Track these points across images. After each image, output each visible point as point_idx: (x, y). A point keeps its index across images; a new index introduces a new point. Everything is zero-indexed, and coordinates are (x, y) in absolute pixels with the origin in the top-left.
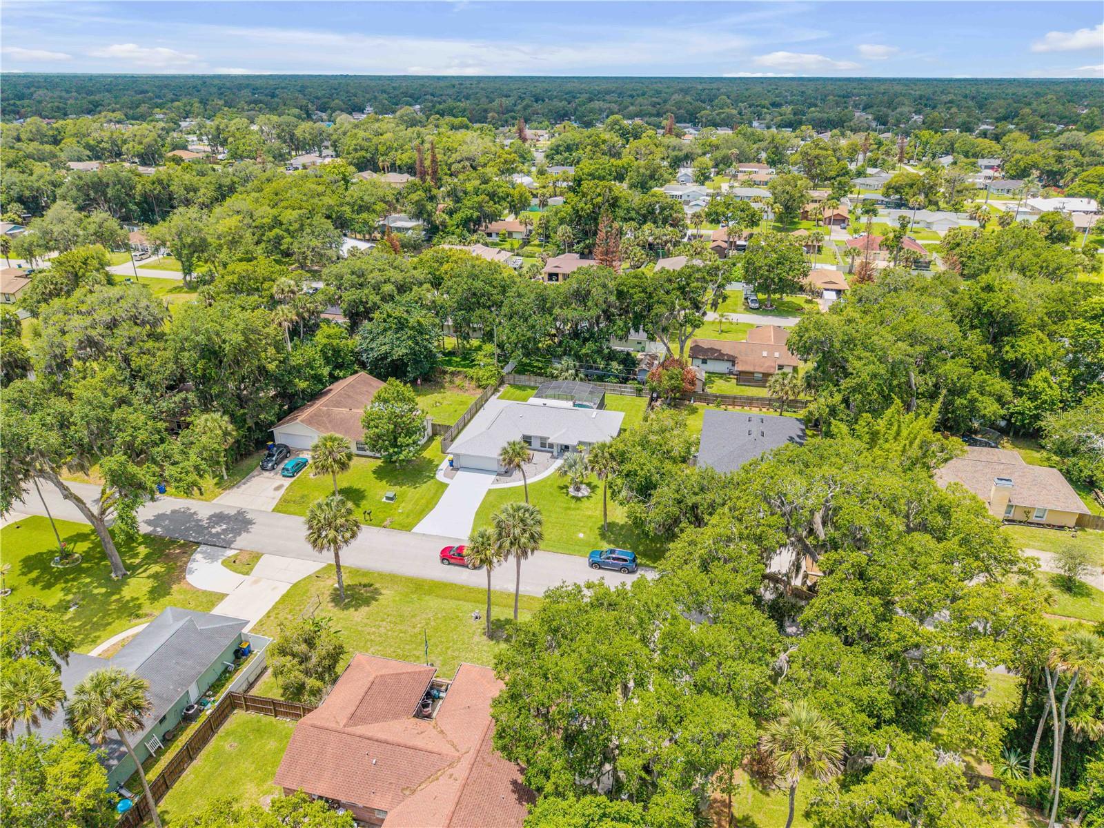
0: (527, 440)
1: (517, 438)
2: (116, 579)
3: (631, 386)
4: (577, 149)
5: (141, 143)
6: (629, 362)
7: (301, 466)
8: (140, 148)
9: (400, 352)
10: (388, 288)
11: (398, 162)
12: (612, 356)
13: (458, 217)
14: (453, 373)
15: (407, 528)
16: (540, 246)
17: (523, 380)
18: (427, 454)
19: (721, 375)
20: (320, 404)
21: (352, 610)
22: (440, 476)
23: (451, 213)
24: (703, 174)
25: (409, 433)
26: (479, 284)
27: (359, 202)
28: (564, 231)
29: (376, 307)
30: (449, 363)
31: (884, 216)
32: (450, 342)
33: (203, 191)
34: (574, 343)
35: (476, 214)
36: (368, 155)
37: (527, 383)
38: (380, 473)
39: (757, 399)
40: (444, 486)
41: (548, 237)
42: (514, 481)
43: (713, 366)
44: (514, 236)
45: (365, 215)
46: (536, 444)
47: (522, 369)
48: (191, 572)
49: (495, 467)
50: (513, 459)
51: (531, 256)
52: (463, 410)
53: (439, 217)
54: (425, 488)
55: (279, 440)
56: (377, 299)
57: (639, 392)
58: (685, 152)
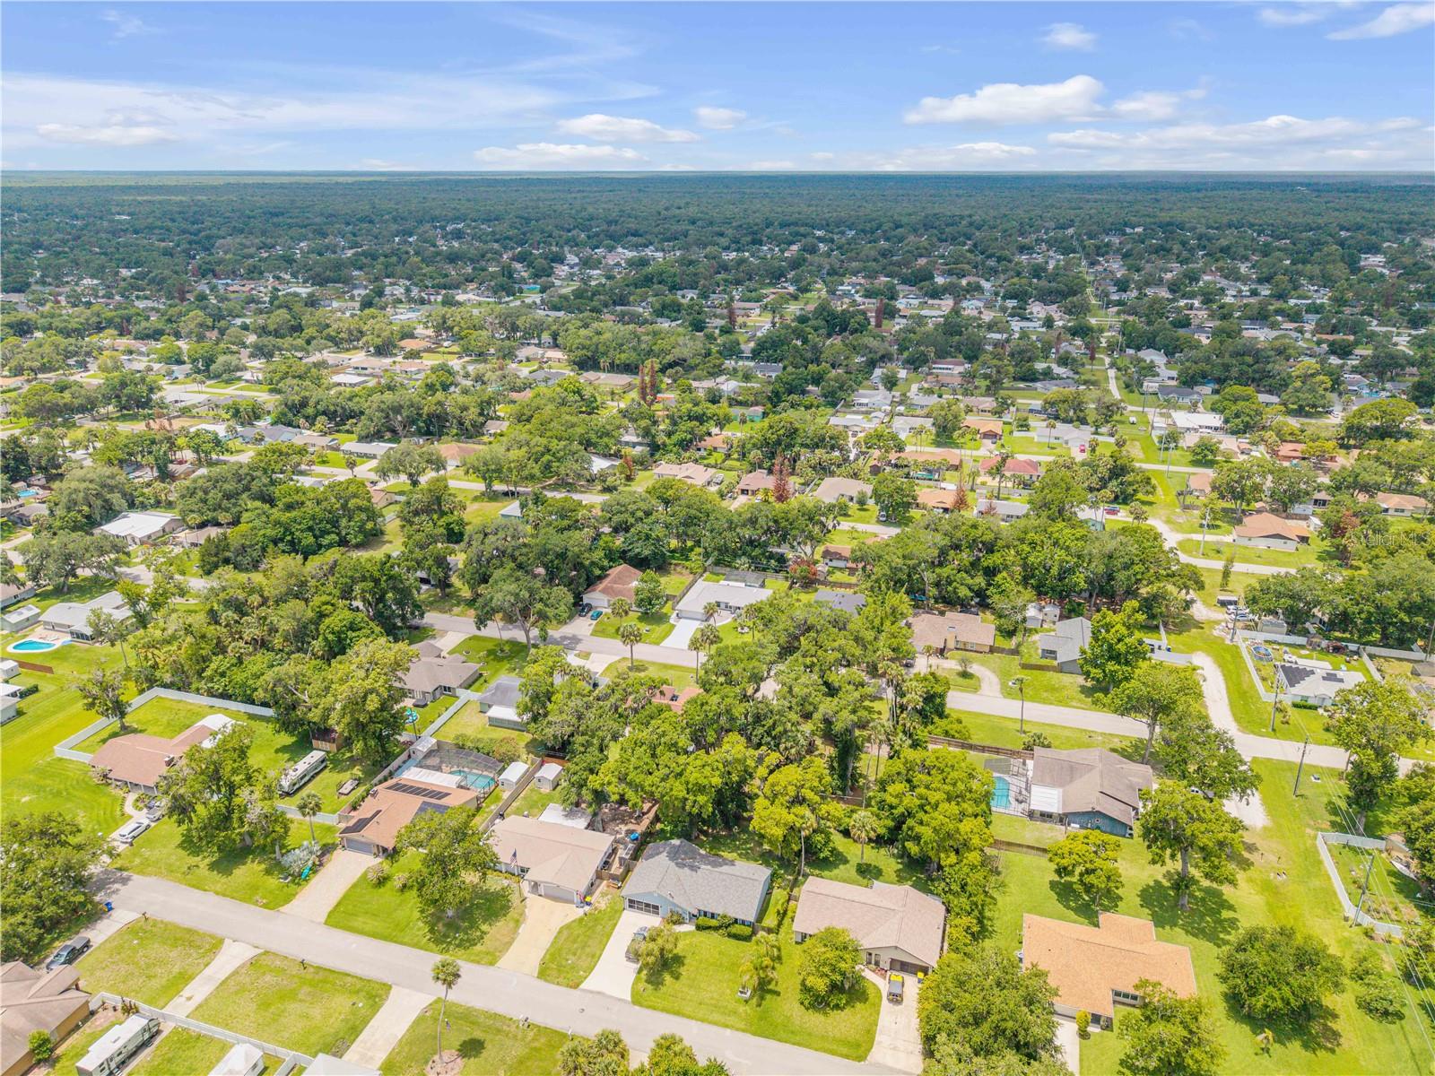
0: (718, 604)
1: (713, 601)
3: (782, 574)
5: (379, 336)
6: (782, 560)
7: (599, 614)
8: (378, 341)
9: (646, 552)
10: (640, 514)
11: (617, 362)
12: (771, 556)
13: (675, 438)
14: (675, 564)
15: (658, 644)
16: (738, 460)
17: (718, 569)
18: (664, 610)
19: (841, 569)
20: (605, 582)
22: (672, 621)
23: (669, 434)
25: (658, 598)
26: (693, 512)
28: (755, 455)
29: (632, 525)
30: (673, 558)
32: (674, 543)
33: (472, 410)
34: (748, 548)
35: (689, 436)
36: (589, 354)
37: (720, 571)
38: (640, 619)
40: (674, 626)
41: (744, 455)
43: (835, 563)
44: (719, 450)
46: (723, 606)
47: (717, 563)
49: (700, 617)
50: (710, 611)
51: (730, 469)
52: (683, 587)
53: (661, 438)
54: (664, 627)
55: (585, 601)
56: (633, 520)
57: (787, 578)
58: (880, 354)
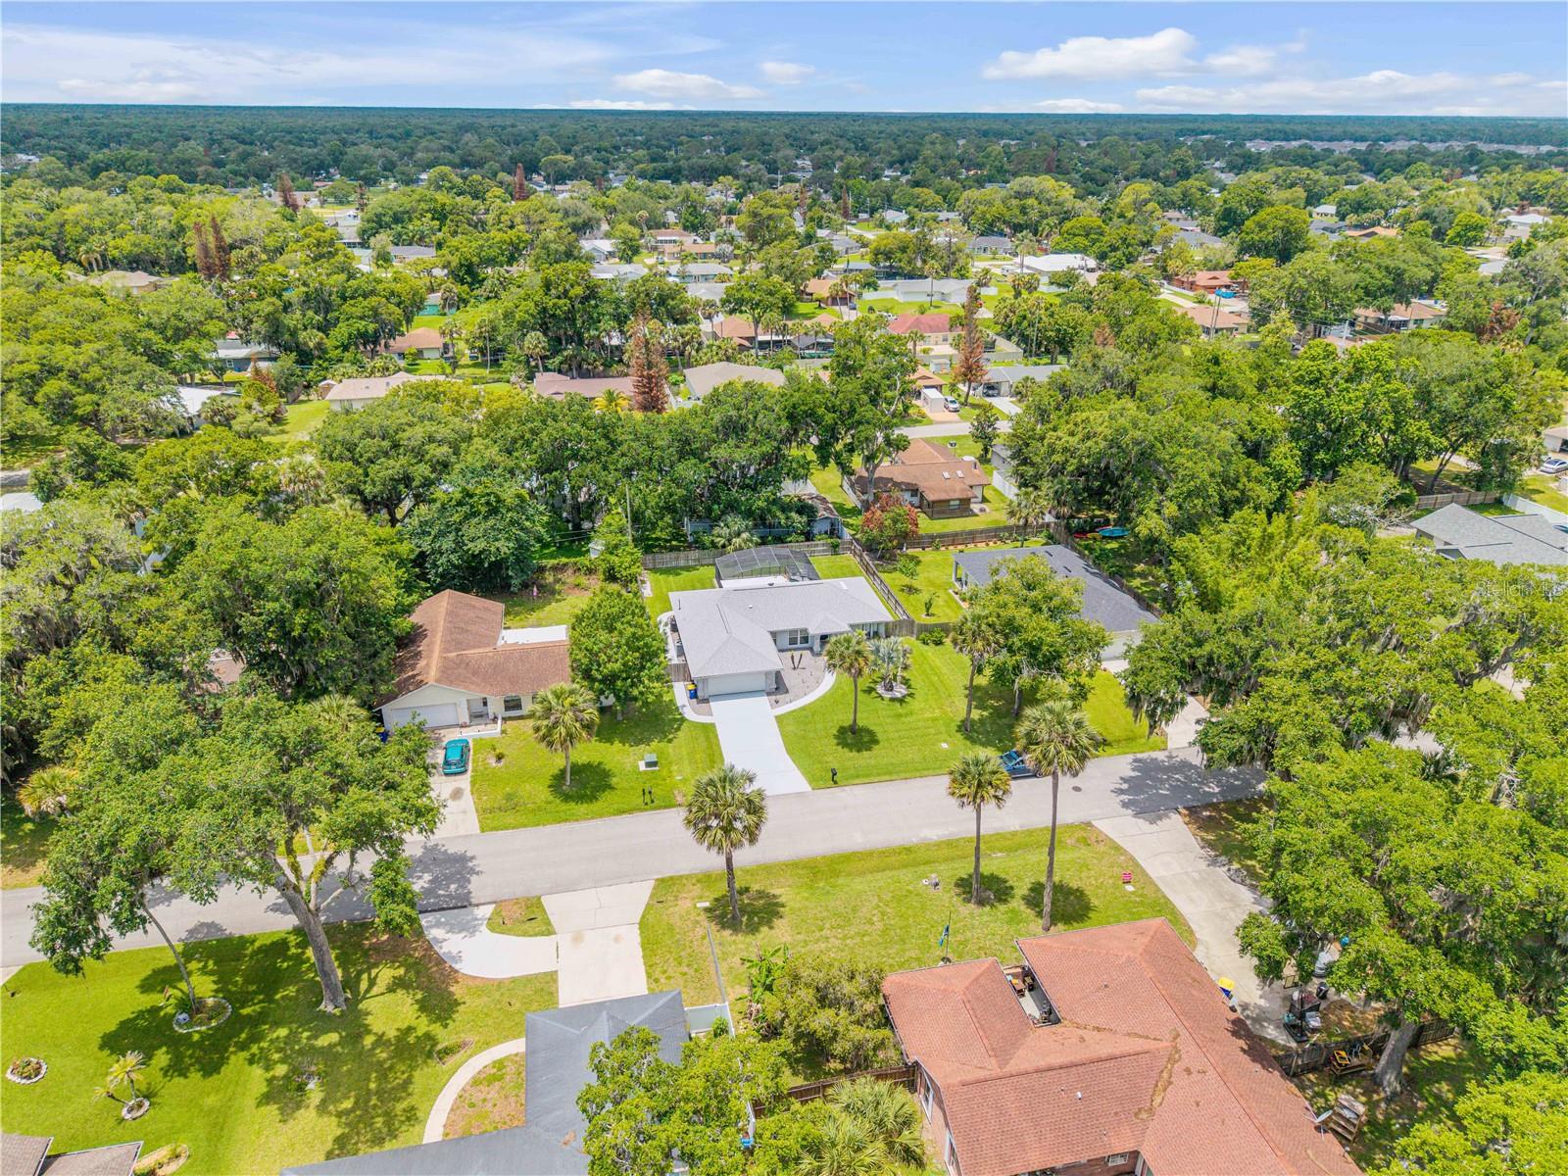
2: (337, 1012)
3: (821, 542)
4: (410, 220)
14: (555, 569)
20: (435, 650)
21: (764, 929)
22: (691, 716)
24: (631, 248)
27: (174, 322)
31: (887, 289)
35: (371, 327)
37: (674, 564)
39: (982, 532)
40: (710, 727)
42: (797, 697)
44: (426, 354)
45: (189, 343)
48: (458, 958)
53: (314, 335)
54: (685, 738)
57: (834, 548)
